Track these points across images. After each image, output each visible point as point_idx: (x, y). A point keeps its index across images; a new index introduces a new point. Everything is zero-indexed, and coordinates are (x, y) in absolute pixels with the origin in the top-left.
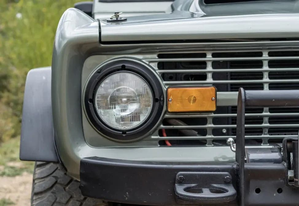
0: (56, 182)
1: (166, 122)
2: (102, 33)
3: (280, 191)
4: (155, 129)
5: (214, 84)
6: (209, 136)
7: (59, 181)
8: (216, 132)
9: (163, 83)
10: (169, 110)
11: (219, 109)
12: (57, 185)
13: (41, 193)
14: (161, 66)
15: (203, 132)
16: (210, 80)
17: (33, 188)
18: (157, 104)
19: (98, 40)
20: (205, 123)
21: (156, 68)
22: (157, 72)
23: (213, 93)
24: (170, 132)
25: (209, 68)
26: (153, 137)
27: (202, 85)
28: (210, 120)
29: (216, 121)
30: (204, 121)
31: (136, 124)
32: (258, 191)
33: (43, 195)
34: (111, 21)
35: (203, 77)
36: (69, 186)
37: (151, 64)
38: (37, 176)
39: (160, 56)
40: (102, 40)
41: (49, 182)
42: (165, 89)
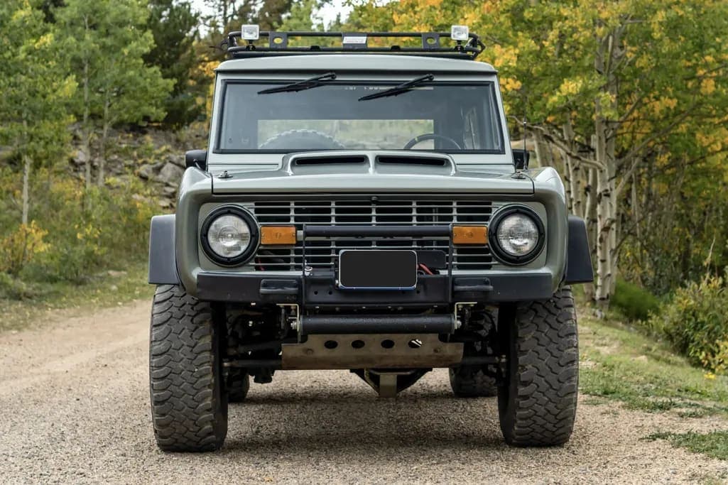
0: (171, 317)
1: (260, 252)
2: (214, 187)
3: (330, 293)
4: (253, 258)
5: (295, 225)
6: (292, 263)
7: (173, 316)
8: (297, 260)
9: (258, 224)
10: (262, 243)
11: (299, 243)
12: (172, 319)
13: (159, 325)
14: (257, 211)
15: (288, 260)
16: (292, 222)
17: (152, 322)
18: (253, 239)
19: (211, 192)
20: (289, 254)
21: (253, 213)
22: (254, 216)
23: (294, 231)
24: (263, 260)
25: (292, 213)
26: (251, 264)
27: (287, 226)
28: (292, 251)
29: (297, 252)
30: (288, 252)
31: (239, 253)
32: (316, 293)
33: (160, 327)
34: (222, 178)
35: (288, 219)
36: (183, 319)
37: (250, 210)
38: (155, 312)
39: (256, 204)
40: (214, 192)
41: (165, 316)
42: (259, 227)
